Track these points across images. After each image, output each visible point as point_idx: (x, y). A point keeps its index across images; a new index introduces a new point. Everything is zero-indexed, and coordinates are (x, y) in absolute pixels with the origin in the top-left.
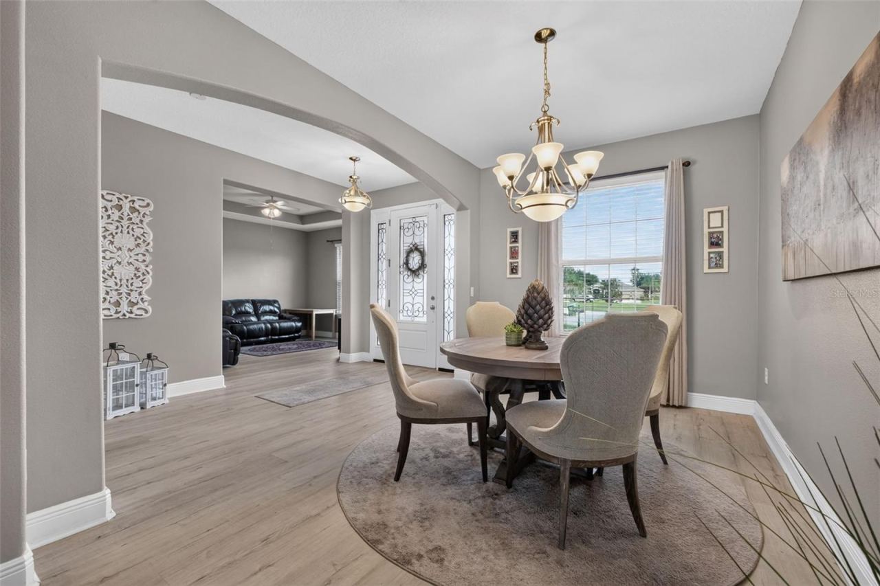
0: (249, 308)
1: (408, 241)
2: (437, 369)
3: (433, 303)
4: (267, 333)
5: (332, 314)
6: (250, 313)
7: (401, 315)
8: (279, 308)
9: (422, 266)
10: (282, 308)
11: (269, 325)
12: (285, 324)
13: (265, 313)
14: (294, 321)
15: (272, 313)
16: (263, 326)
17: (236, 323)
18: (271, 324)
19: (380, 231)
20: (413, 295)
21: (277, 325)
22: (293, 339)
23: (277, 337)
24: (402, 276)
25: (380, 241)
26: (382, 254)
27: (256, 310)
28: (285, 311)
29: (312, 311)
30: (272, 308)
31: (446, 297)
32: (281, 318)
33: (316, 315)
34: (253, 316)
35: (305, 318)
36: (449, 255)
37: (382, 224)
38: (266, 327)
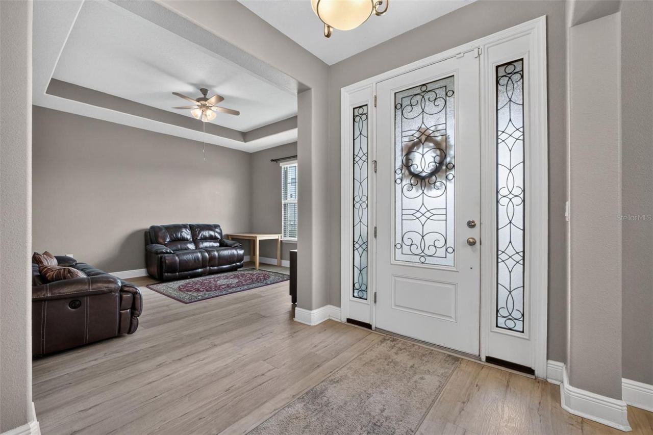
0: (187, 234)
1: (412, 127)
2: (484, 359)
3: (473, 233)
4: (204, 263)
5: (277, 240)
6: (187, 240)
7: (398, 251)
8: (220, 234)
9: (442, 167)
10: (224, 233)
11: (206, 254)
12: (226, 252)
13: (205, 239)
14: (236, 248)
15: (212, 238)
16: (199, 255)
17: (167, 253)
18: (209, 252)
19: (357, 119)
20: (423, 219)
21: (216, 253)
22: (234, 269)
23: (216, 268)
24: (399, 187)
25: (357, 133)
26: (361, 154)
27: (194, 236)
28: (227, 236)
29: (256, 237)
30: (212, 233)
31: (503, 221)
32: (223, 245)
33: (260, 241)
34: (190, 242)
35: (248, 244)
36: (510, 141)
37: (360, 107)
38: (203, 257)
